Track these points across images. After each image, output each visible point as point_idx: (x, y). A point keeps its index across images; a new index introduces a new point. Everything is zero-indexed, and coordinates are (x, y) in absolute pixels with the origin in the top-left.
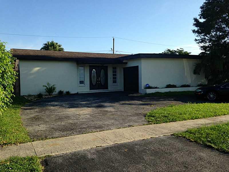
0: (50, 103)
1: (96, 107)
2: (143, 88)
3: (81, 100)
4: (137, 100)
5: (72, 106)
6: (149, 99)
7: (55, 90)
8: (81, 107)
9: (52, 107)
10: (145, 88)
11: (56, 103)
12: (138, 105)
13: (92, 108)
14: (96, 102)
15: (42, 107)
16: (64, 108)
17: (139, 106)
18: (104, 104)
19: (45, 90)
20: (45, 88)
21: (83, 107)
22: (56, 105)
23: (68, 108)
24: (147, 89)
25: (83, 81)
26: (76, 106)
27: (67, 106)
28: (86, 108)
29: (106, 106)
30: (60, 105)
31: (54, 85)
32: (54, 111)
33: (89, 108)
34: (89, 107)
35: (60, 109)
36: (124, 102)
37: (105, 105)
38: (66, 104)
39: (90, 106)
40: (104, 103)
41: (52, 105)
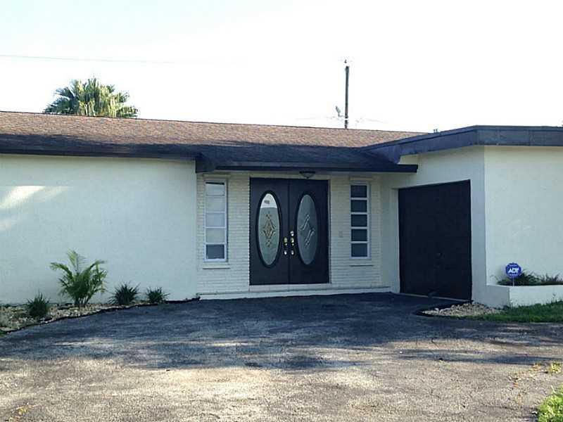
0: (80, 343)
1: (286, 368)
2: (491, 282)
3: (214, 333)
4: (474, 339)
5: (179, 360)
6: (528, 332)
7: (101, 283)
8: (219, 366)
9: (90, 364)
10: (500, 283)
11: (107, 344)
12: (483, 361)
13: (268, 372)
14: (286, 341)
15: (46, 358)
16: (143, 367)
17: (489, 366)
18: (323, 353)
19: (61, 284)
20: (62, 272)
21: (227, 364)
22: (109, 355)
23: (162, 366)
24: (512, 288)
25: (223, 246)
26: (197, 359)
27: (158, 358)
28: (240, 371)
29: (332, 363)
30: (125, 353)
31: (97, 263)
32: (100, 380)
33: (256, 372)
34: (254, 365)
35: (128, 371)
36: (411, 345)
37: (326, 356)
38: (148, 347)
39: (258, 361)
40: (321, 349)
41: (91, 351)
